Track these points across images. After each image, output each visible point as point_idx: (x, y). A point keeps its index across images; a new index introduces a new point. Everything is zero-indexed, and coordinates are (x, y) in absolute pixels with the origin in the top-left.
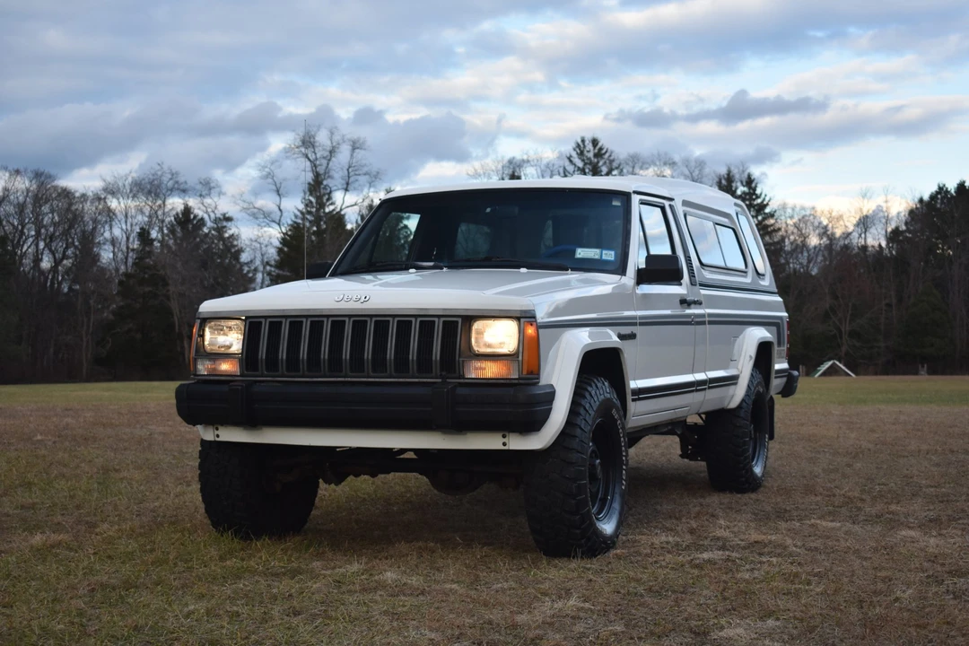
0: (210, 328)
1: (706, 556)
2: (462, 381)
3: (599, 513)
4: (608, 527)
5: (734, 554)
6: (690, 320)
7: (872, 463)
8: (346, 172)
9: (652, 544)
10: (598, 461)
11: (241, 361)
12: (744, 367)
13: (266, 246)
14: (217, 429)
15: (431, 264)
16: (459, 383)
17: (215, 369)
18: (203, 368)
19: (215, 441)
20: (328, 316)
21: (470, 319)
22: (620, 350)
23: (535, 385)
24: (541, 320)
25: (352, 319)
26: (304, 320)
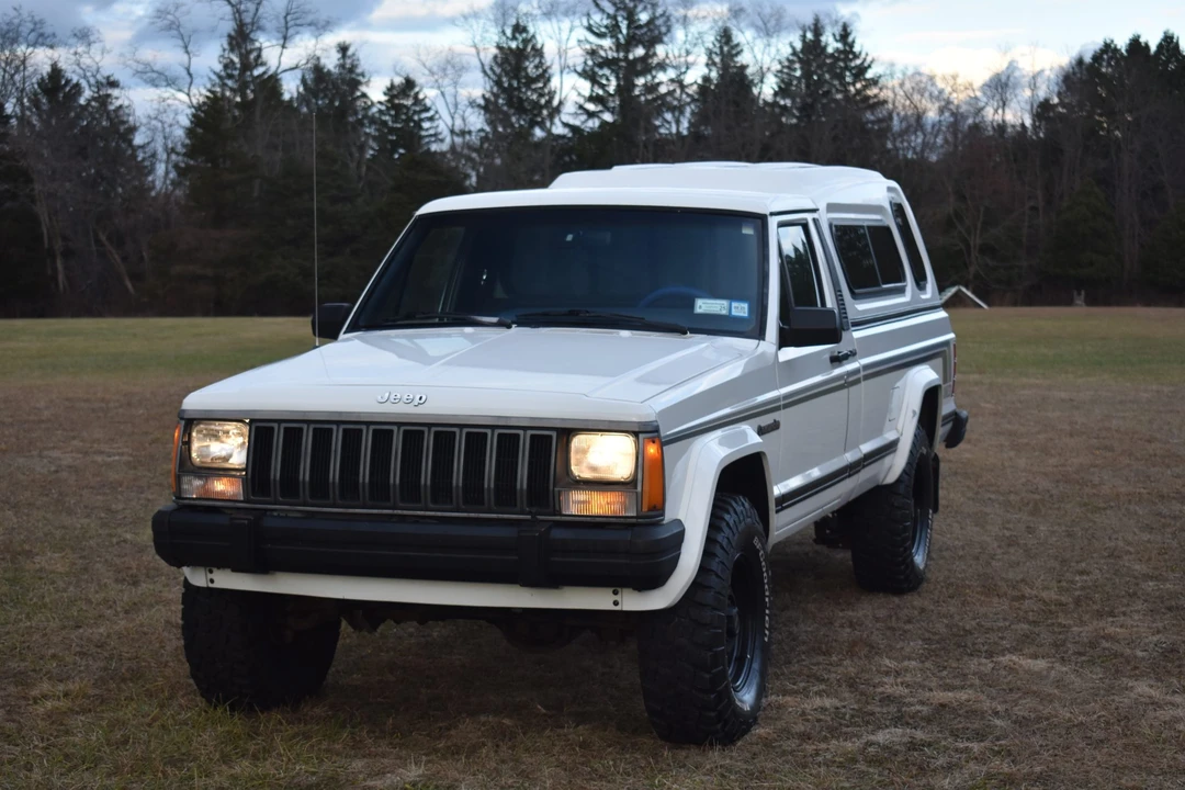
0: (199, 432)
1: (881, 737)
2: (558, 518)
3: (736, 679)
4: (747, 698)
6: (843, 382)
8: (283, 21)
10: (736, 610)
11: (245, 481)
12: (904, 427)
13: (171, 126)
14: (211, 572)
15: (495, 320)
16: (554, 521)
17: (207, 491)
18: (193, 487)
19: (208, 589)
20: (368, 423)
21: (567, 433)
22: (764, 453)
23: (658, 524)
24: (666, 432)
25: (402, 429)
26: (334, 427)
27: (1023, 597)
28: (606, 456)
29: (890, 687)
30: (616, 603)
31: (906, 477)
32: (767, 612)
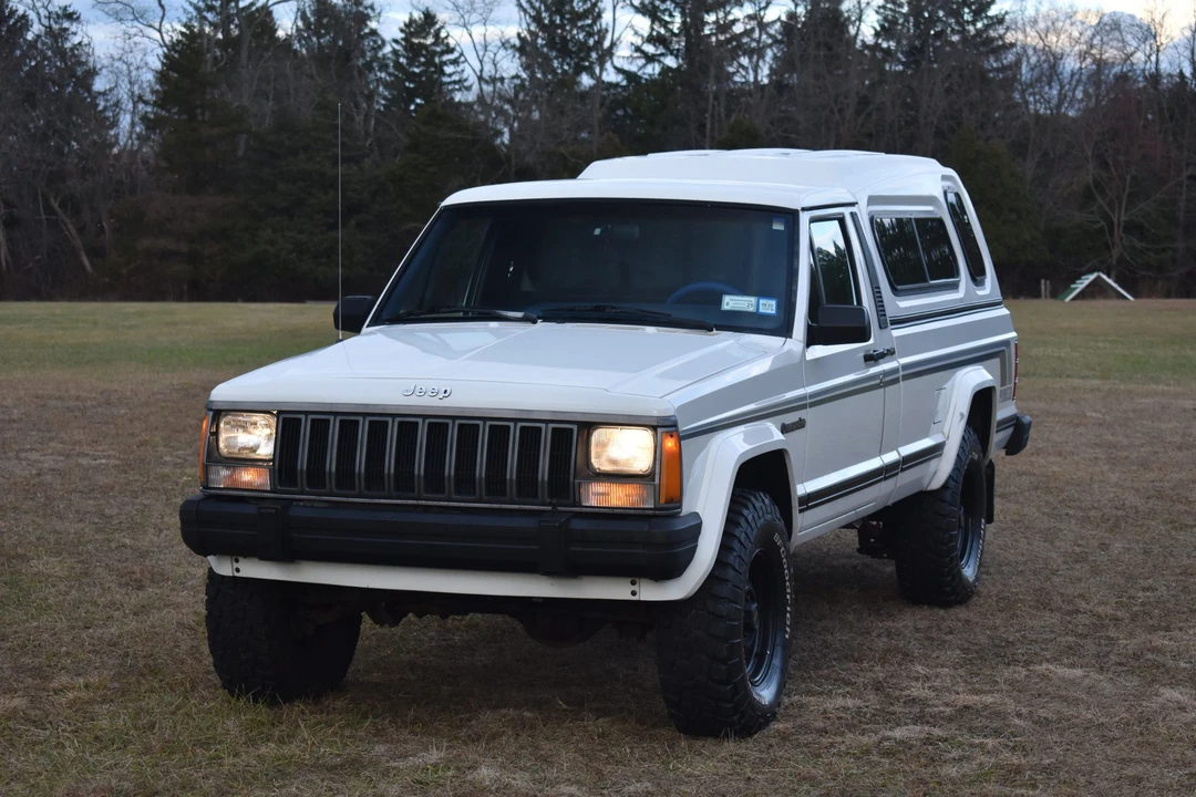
0: (226, 423)
1: (898, 733)
2: (577, 509)
3: (755, 674)
4: (766, 694)
5: (937, 732)
6: (878, 381)
7: (1138, 542)
9: (825, 712)
10: (755, 606)
11: (272, 472)
12: (952, 429)
13: (138, 68)
14: (237, 561)
15: (520, 315)
16: (576, 513)
17: (234, 481)
18: (221, 478)
19: (234, 577)
20: (394, 416)
21: (588, 426)
22: (785, 450)
23: (676, 516)
24: (684, 427)
25: (428, 421)
26: (361, 419)
27: (1078, 611)
28: (628, 449)
29: (917, 690)
30: (634, 593)
31: (952, 483)
32: (788, 609)
